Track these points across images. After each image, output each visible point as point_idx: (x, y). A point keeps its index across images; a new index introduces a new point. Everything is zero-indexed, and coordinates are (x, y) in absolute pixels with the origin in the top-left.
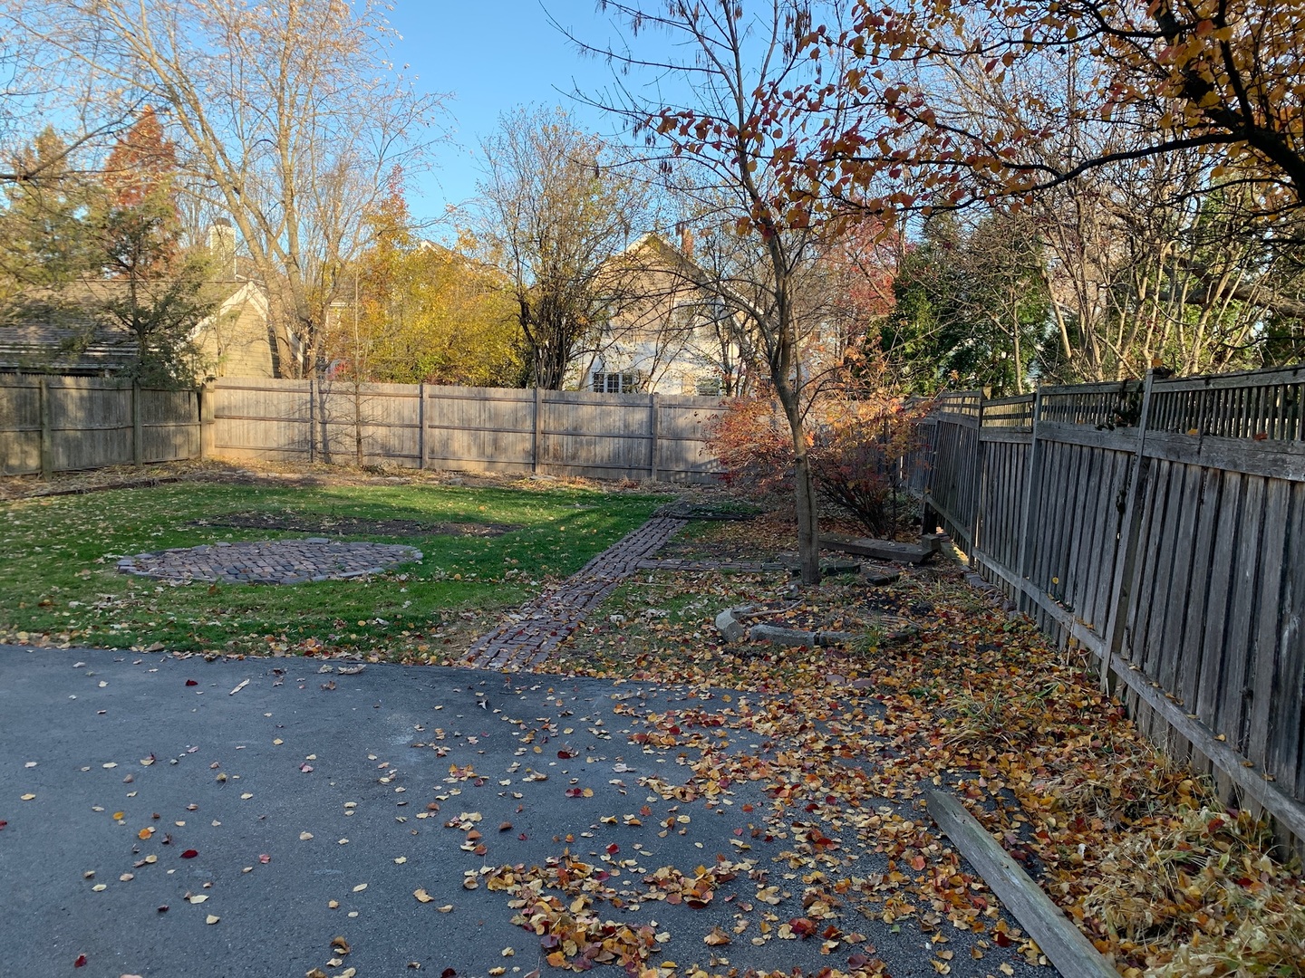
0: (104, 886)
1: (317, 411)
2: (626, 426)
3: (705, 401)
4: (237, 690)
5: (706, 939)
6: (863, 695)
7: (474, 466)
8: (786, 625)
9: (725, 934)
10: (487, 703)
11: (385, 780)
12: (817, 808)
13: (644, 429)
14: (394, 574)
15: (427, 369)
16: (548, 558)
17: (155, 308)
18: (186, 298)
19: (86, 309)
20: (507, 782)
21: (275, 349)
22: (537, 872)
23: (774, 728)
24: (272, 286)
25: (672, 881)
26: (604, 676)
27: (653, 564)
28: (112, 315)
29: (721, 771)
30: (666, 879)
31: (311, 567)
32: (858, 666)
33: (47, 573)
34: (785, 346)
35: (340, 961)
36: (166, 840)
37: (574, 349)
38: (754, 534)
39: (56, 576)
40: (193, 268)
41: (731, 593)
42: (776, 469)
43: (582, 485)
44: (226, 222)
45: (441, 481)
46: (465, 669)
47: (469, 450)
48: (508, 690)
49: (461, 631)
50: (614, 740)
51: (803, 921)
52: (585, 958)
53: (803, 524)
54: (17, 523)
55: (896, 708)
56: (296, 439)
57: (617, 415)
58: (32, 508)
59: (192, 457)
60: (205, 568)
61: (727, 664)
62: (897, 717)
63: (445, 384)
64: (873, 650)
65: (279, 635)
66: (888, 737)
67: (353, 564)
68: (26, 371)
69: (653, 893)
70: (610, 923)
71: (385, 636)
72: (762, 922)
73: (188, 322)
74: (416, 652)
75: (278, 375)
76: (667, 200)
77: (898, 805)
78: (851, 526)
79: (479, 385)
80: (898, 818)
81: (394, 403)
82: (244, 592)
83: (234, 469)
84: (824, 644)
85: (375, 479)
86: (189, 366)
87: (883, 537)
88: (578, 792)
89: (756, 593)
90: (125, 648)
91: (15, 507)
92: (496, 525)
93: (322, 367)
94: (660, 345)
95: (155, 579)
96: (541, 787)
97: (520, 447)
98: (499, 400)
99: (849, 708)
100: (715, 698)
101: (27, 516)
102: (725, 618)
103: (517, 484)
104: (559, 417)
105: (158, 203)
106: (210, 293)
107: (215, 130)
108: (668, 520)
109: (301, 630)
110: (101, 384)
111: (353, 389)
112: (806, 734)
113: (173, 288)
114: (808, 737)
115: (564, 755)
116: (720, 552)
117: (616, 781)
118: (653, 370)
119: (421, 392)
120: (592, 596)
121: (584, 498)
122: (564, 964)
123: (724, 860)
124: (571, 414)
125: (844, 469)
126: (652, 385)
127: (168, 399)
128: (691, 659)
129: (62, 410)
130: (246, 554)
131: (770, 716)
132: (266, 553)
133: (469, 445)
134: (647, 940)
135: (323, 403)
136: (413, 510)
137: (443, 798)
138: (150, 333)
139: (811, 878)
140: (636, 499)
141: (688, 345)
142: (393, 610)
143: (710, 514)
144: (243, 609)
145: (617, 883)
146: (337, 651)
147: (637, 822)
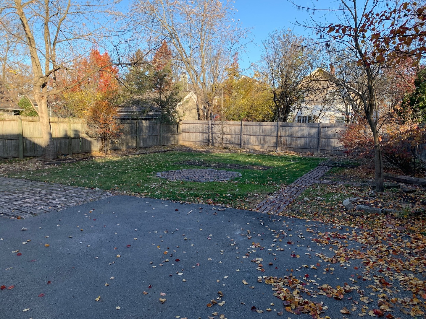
0: (155, 267)
1: (210, 130)
2: (309, 134)
3: (339, 125)
4: (189, 213)
5: (341, 311)
6: (401, 233)
7: (257, 147)
8: (369, 205)
9: (348, 310)
10: (263, 224)
11: (233, 245)
12: (383, 271)
13: (316, 135)
14: (233, 181)
15: (243, 117)
16: (282, 178)
17: (166, 100)
18: (175, 97)
19: (148, 101)
20: (271, 250)
21: (198, 111)
22: (281, 280)
23: (366, 241)
24: (198, 92)
25: (328, 289)
26: (302, 218)
27: (319, 182)
28: (155, 103)
29: (346, 254)
30: (326, 288)
31: (209, 177)
32: (399, 222)
33: (139, 176)
34: (371, 105)
35: (221, 299)
36: (171, 255)
37: (291, 108)
38: (357, 173)
39: (141, 177)
40: (176, 88)
41: (348, 193)
42: (366, 149)
43: (293, 154)
44: (185, 73)
45: (247, 152)
46: (256, 212)
47: (256, 143)
48: (270, 220)
49: (254, 200)
50: (306, 240)
51: (378, 310)
52: (298, 311)
53: (377, 169)
54: (131, 162)
55: (415, 238)
56: (204, 139)
57: (306, 130)
58: (134, 158)
59: (175, 144)
60: (180, 177)
61: (348, 218)
62: (416, 242)
63: (248, 121)
64: (405, 217)
65: (201, 197)
66: (412, 249)
67: (221, 177)
68: (133, 119)
69: (321, 292)
70: (306, 300)
71: (231, 200)
72: (362, 309)
73: (175, 104)
74: (241, 206)
75: (199, 119)
76: (326, 56)
77: (417, 274)
78: (396, 171)
79: (259, 121)
80: (417, 279)
81: (233, 128)
82: (191, 184)
83: (187, 147)
84: (386, 213)
85: (227, 151)
86: (175, 117)
87: (409, 175)
88: (294, 256)
89: (358, 193)
90: (159, 198)
91: (130, 157)
92: (264, 166)
93: (212, 116)
94: (322, 106)
95: (167, 179)
96: (282, 253)
97: (272, 141)
98: (266, 126)
99: (395, 237)
100: (343, 229)
101: (133, 160)
102: (346, 202)
103: (271, 153)
104: (286, 131)
105: (167, 69)
106: (181, 95)
107: (182, 45)
108: (324, 167)
109: (207, 196)
110: (152, 123)
111: (221, 123)
112: (378, 245)
113: (171, 94)
114: (379, 246)
115: (289, 243)
116: (344, 178)
117: (308, 254)
118: (320, 115)
119: (241, 124)
120: (297, 191)
121: (294, 158)
122: (291, 311)
123: (347, 285)
124: (290, 130)
125: (394, 150)
126: (319, 120)
127: (169, 127)
128: (333, 215)
129: (142, 130)
130: (191, 173)
131: (364, 237)
132: (196, 173)
133: (256, 140)
134: (320, 308)
135: (212, 128)
136: (238, 161)
137: (250, 252)
138: (165, 108)
139: (381, 296)
140: (313, 159)
141: (332, 106)
142: (233, 192)
143: (340, 165)
144: (190, 189)
145: (309, 287)
146: (217, 203)
147: (315, 268)
